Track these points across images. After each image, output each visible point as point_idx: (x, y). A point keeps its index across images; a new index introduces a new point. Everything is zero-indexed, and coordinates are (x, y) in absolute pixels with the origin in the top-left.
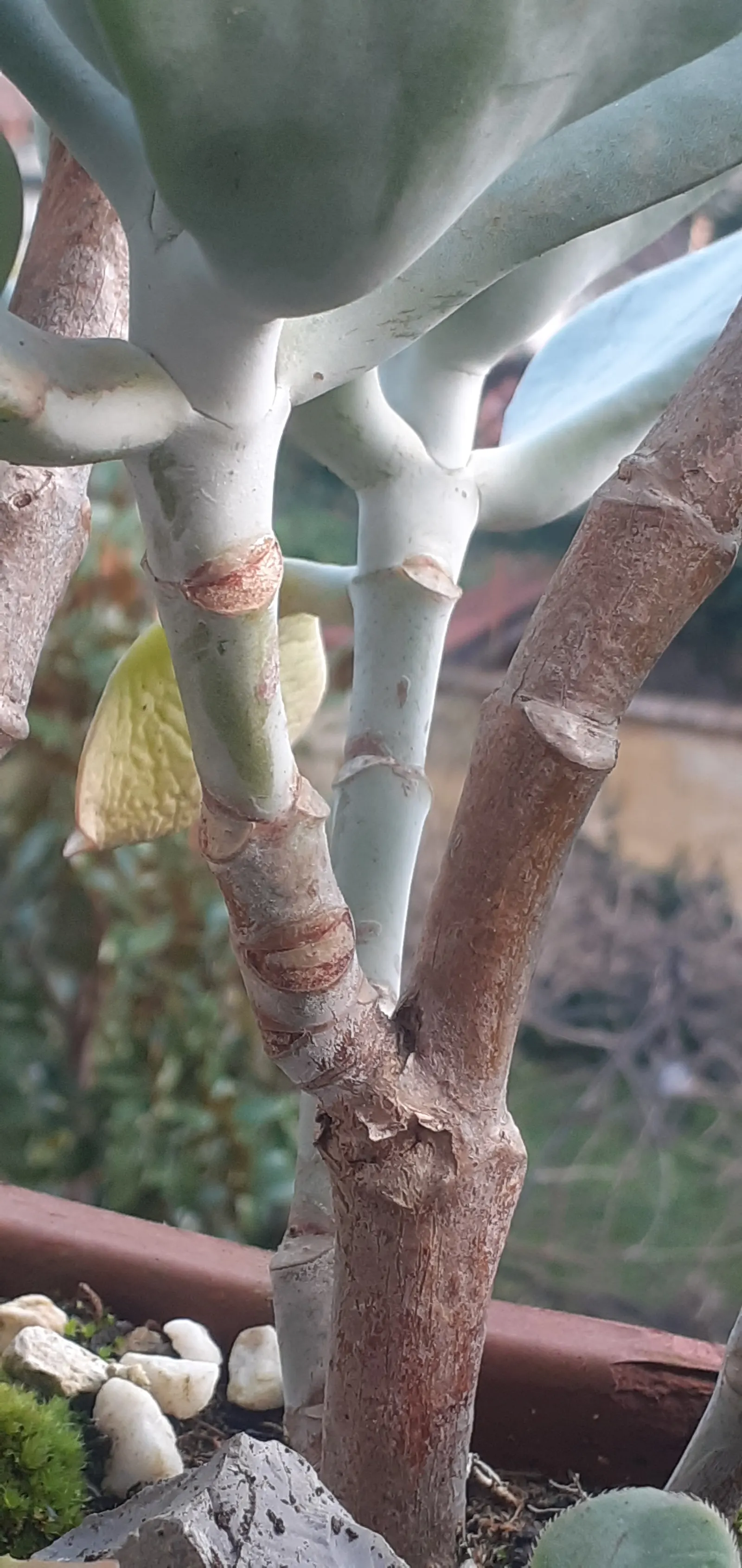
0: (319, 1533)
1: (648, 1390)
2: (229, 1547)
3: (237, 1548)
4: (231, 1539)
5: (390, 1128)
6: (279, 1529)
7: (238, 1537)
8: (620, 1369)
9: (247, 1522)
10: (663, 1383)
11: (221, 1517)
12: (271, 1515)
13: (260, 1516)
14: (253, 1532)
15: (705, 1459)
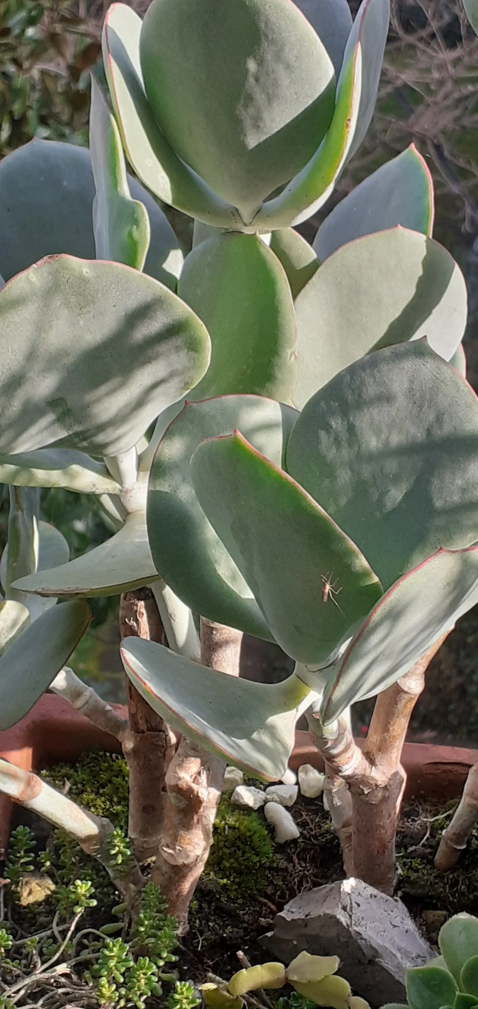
0: (368, 901)
1: (435, 772)
2: (348, 916)
3: (350, 916)
4: (348, 913)
5: (370, 788)
6: (359, 905)
7: (350, 913)
8: (425, 766)
9: (351, 908)
10: (439, 769)
11: (344, 908)
12: (356, 903)
13: (354, 905)
14: (354, 911)
15: (460, 822)
